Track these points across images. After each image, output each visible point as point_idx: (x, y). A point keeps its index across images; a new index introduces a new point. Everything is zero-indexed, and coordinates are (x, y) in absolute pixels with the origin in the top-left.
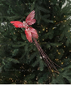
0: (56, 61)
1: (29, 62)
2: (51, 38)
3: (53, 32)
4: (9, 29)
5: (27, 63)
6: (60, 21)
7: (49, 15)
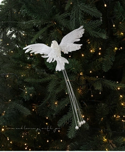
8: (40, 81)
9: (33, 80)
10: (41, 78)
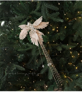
0: (69, 65)
1: (36, 68)
2: (62, 39)
3: (65, 32)
4: (15, 30)
5: (34, 69)
6: (73, 18)
7: (59, 13)
8: (27, 49)
9: (23, 50)
10: (26, 48)
